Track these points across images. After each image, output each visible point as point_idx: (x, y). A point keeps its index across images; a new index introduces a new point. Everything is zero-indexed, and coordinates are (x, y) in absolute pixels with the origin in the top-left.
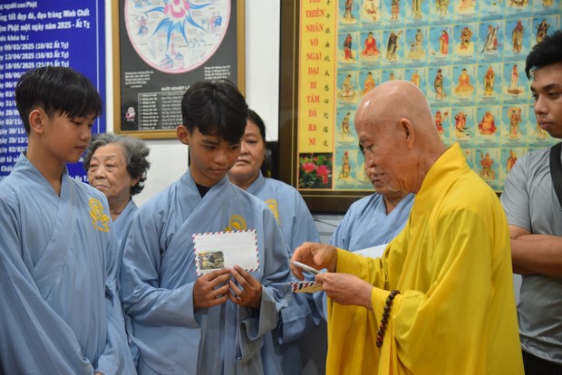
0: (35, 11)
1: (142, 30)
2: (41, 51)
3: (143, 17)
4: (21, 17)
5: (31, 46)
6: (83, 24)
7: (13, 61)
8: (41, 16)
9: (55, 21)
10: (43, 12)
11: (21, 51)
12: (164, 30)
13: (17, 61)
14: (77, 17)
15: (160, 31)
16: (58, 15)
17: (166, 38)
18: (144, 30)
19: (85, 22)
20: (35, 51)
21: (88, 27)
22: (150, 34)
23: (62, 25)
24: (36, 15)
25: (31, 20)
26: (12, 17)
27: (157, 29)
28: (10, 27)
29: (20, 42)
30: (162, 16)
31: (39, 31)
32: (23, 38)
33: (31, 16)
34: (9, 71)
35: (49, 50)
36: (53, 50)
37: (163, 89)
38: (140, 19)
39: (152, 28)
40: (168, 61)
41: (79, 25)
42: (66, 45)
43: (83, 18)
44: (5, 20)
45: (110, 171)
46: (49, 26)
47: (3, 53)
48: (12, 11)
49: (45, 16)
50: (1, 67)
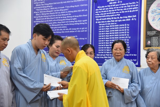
0: (119, 16)
2: (121, 27)
4: (115, 18)
5: (118, 25)
7: (112, 30)
8: (121, 18)
9: (125, 19)
10: (122, 17)
11: (115, 27)
13: (113, 29)
14: (132, 17)
16: (127, 17)
18: (154, 20)
19: (135, 19)
20: (119, 27)
21: (136, 20)
22: (156, 21)
23: (127, 20)
24: (119, 17)
25: (118, 19)
26: (112, 18)
27: (159, 20)
28: (112, 21)
29: (114, 25)
31: (120, 21)
32: (115, 23)
33: (118, 18)
34: (111, 32)
36: (124, 26)
38: (153, 17)
39: (157, 19)
41: (133, 19)
42: (128, 25)
43: (134, 18)
44: (110, 19)
45: (152, 60)
46: (123, 20)
47: (109, 27)
48: (112, 17)
49: (122, 18)
50: (109, 31)
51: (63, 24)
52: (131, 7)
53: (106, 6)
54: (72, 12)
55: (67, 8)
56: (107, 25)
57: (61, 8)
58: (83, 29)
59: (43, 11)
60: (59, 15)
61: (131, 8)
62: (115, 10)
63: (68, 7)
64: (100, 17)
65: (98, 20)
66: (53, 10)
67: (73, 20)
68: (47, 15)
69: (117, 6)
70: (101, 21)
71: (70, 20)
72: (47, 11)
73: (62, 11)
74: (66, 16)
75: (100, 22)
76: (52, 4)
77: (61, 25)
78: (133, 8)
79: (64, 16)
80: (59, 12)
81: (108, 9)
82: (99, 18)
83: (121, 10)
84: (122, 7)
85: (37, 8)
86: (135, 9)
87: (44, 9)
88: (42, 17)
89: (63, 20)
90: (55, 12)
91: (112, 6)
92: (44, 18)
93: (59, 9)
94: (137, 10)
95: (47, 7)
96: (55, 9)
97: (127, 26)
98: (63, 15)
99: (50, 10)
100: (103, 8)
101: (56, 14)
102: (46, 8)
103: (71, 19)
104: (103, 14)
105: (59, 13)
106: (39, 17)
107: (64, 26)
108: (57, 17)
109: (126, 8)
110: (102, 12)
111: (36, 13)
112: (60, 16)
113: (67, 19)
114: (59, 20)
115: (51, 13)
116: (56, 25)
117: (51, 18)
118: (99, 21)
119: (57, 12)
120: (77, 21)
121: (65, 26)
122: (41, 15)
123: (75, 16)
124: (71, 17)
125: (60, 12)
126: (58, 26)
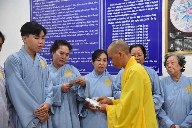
0: (136, 16)
1: (177, 19)
2: (138, 28)
3: (177, 15)
4: (131, 18)
5: (134, 27)
6: (154, 19)
7: (128, 31)
9: (143, 18)
11: (131, 28)
12: (186, 19)
14: (151, 17)
15: (184, 19)
16: (145, 16)
17: (186, 21)
19: (154, 18)
20: (136, 28)
21: (155, 19)
22: (180, 20)
23: (146, 19)
24: (136, 17)
26: (128, 18)
28: (127, 21)
29: (130, 26)
30: (185, 14)
31: (137, 22)
32: (132, 24)
34: (126, 35)
35: (141, 28)
36: (142, 27)
37: (185, 38)
38: (176, 16)
39: (180, 18)
40: (187, 29)
41: (152, 19)
42: (147, 26)
43: (153, 17)
44: (126, 19)
45: (173, 65)
46: (141, 20)
47: (124, 29)
48: (128, 16)
49: (139, 17)
50: (123, 34)
51: (69, 25)
52: (149, 4)
53: (120, 4)
54: (80, 11)
55: (73, 7)
56: (122, 26)
57: (65, 6)
58: (93, 32)
59: (44, 10)
60: (63, 15)
61: (150, 6)
62: (131, 8)
63: (74, 5)
64: (113, 16)
65: (110, 20)
66: (56, 9)
67: (81, 21)
68: (49, 15)
69: (133, 4)
70: (114, 21)
71: (78, 22)
72: (49, 11)
73: (67, 11)
74: (72, 16)
75: (113, 23)
76: (55, 2)
77: (67, 27)
78: (153, 6)
79: (70, 16)
80: (63, 11)
81: (122, 7)
82: (112, 18)
83: (138, 8)
84: (139, 4)
85: (37, 7)
86: (154, 7)
87: (45, 9)
88: (43, 17)
89: (69, 21)
90: (59, 12)
91: (126, 3)
92: (46, 19)
93: (64, 8)
94: (157, 8)
95: (49, 5)
96: (59, 9)
97: (145, 27)
98: (68, 15)
99: (53, 9)
100: (116, 6)
101: (59, 14)
102: (47, 7)
103: (79, 20)
104: (116, 13)
105: (64, 13)
106: (40, 18)
107: (70, 28)
108: (61, 17)
109: (144, 5)
110: (115, 10)
111: (36, 14)
112: (64, 17)
113: (73, 20)
114: (64, 21)
115: (54, 13)
116: (60, 28)
117: (54, 19)
118: (112, 21)
119: (61, 11)
120: (85, 22)
121: (72, 28)
122: (42, 16)
123: (83, 16)
124: (79, 17)
125: (65, 11)
126: (63, 29)
